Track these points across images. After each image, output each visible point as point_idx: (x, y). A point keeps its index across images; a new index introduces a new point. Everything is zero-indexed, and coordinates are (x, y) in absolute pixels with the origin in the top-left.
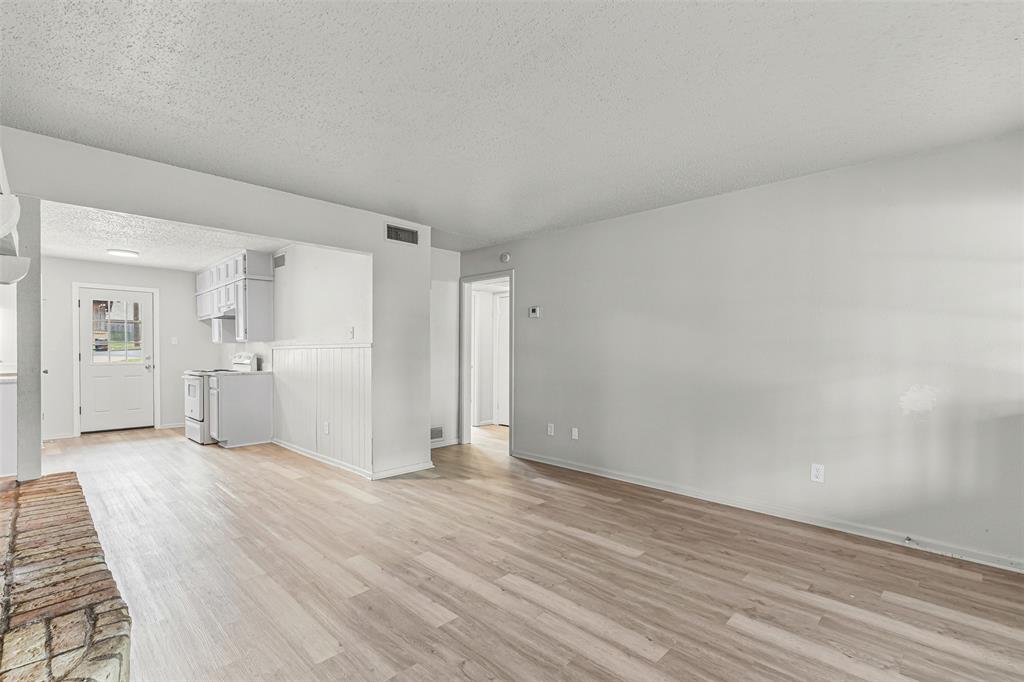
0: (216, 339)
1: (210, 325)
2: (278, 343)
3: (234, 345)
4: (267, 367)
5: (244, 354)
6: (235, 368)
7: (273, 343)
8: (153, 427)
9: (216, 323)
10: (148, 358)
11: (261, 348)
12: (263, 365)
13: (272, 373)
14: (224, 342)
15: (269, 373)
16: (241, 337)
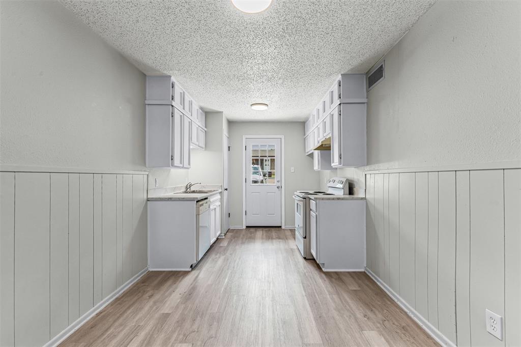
0: (316, 167)
1: (313, 158)
2: (373, 167)
3: (328, 171)
4: (359, 193)
5: (337, 179)
6: (330, 191)
7: (367, 168)
8: (281, 227)
9: (317, 154)
10: (278, 182)
11: (353, 173)
12: (355, 189)
13: (365, 199)
14: (321, 169)
15: (362, 199)
16: (335, 163)
